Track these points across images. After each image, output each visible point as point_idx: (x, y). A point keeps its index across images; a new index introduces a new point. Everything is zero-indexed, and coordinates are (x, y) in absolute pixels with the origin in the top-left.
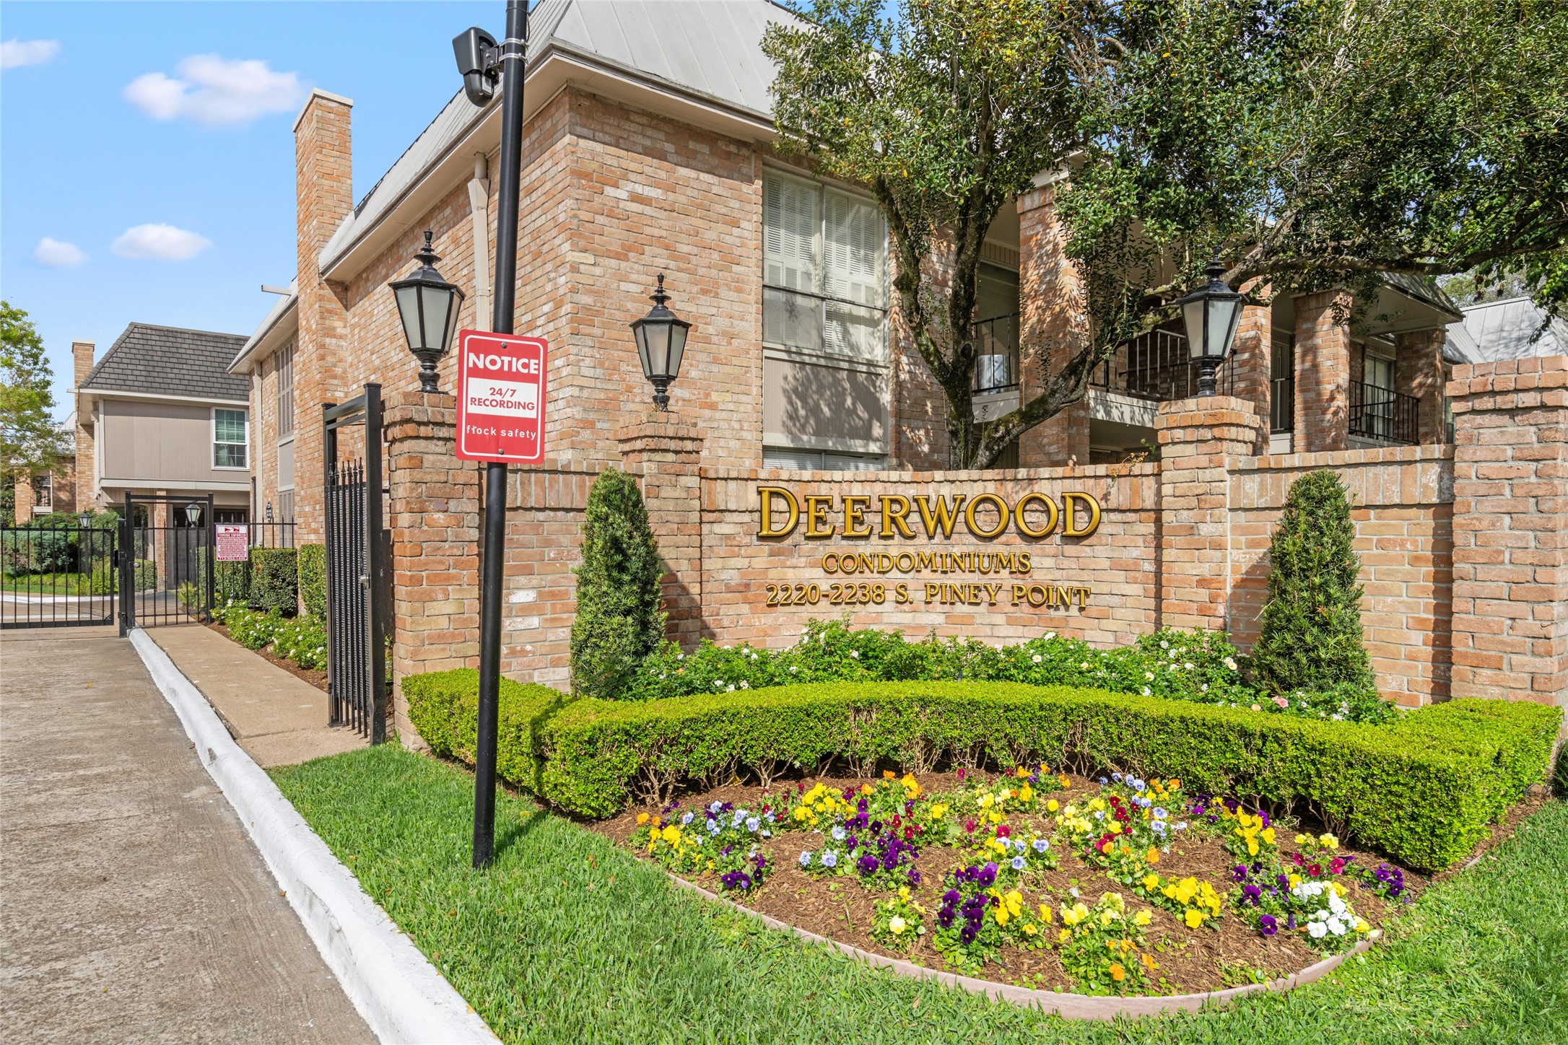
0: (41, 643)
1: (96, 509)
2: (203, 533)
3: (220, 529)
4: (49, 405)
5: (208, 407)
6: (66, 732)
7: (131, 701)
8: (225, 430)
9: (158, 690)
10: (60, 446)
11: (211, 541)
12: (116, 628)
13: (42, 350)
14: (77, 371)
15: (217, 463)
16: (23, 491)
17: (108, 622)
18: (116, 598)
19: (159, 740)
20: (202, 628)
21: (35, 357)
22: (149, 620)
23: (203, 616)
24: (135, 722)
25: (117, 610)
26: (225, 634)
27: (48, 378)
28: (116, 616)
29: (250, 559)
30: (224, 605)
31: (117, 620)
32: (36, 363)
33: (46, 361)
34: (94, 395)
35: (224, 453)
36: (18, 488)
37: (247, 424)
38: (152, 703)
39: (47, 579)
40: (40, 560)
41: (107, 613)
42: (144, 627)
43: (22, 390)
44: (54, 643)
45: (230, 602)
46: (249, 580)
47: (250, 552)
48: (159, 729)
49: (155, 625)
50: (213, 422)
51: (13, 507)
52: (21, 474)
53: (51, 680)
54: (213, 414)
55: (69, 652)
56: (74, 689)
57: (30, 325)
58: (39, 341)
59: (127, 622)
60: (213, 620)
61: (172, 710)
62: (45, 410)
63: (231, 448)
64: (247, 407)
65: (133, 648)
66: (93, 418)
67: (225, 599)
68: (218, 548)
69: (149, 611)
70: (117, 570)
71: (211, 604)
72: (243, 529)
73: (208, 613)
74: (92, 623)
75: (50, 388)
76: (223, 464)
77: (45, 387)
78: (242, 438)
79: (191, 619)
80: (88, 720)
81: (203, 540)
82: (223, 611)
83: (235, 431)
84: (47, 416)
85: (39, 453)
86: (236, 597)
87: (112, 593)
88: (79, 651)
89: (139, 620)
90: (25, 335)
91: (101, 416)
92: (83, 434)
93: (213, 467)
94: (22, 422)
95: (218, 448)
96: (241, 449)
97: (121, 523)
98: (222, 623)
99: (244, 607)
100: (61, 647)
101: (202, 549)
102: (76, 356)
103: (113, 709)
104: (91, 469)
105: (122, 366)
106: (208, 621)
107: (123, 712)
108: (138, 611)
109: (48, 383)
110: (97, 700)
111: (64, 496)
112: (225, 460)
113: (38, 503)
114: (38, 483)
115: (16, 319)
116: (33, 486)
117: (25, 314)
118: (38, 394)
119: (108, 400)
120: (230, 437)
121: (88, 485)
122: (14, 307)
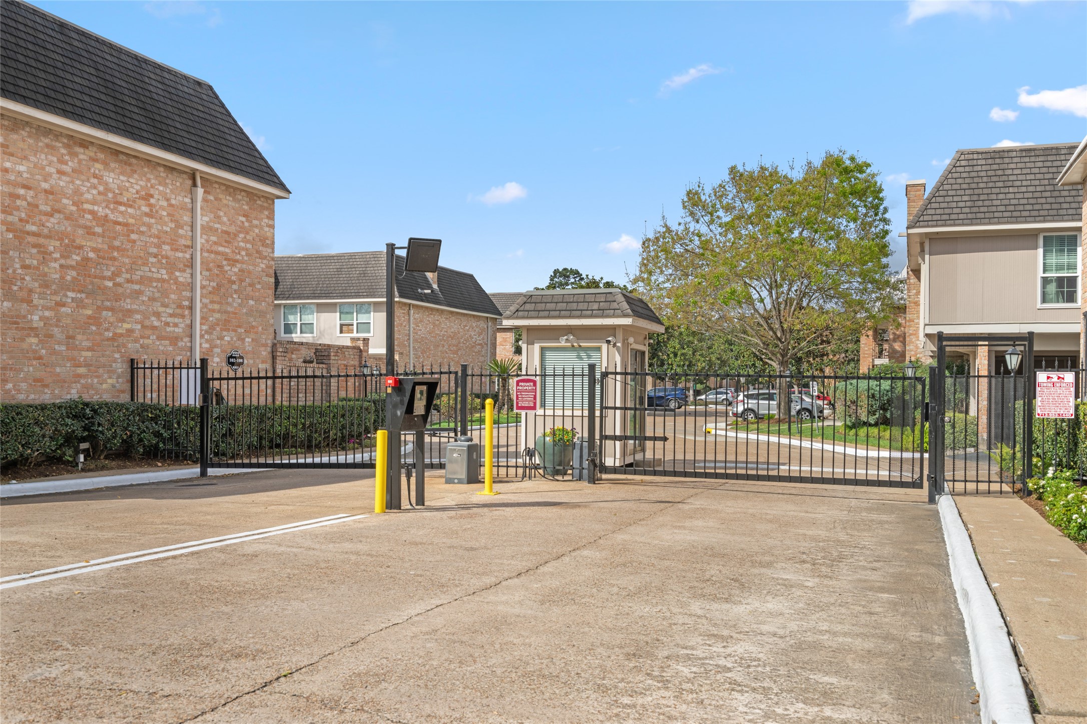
0: (854, 502)
1: (923, 360)
2: (1021, 382)
3: (1041, 377)
4: (887, 255)
5: (1035, 233)
6: (835, 634)
7: (917, 597)
8: (1053, 260)
9: (951, 586)
10: (897, 295)
11: (1030, 394)
12: (925, 492)
13: (882, 200)
14: (909, 214)
15: (1044, 300)
16: (867, 344)
17: (916, 484)
18: (926, 455)
19: (935, 675)
20: (1018, 503)
21: (877, 207)
22: (960, 486)
23: (1019, 486)
24: (913, 635)
25: (926, 472)
26: (1043, 514)
27: (887, 227)
28: (925, 478)
29: (1077, 416)
30: (1044, 474)
31: (926, 484)
32: (876, 215)
33: (886, 210)
34: (920, 234)
35: (1052, 288)
36: (863, 339)
37: (1079, 249)
38: (941, 606)
39: (874, 431)
40: (871, 413)
41: (916, 476)
42: (953, 493)
43: (865, 243)
44: (865, 505)
45: (1050, 472)
46: (1076, 444)
47: (1077, 407)
48: (939, 654)
49: (965, 493)
50: (1040, 251)
51: (858, 360)
52: (864, 326)
53: (846, 551)
54: (1041, 242)
55: (874, 516)
56: (864, 568)
57: (873, 176)
58: (880, 190)
59: (936, 488)
60: (1030, 493)
61: (962, 621)
62: (884, 260)
63: (1060, 280)
64: (1079, 229)
65: (939, 520)
66: (920, 260)
67: (1046, 466)
68: (1038, 402)
69: (960, 475)
70: (927, 425)
71: (1029, 472)
72: (1069, 377)
73: (1025, 484)
74: (902, 484)
75: (888, 238)
76: (1051, 301)
77: (883, 237)
78: (1072, 267)
79: (1006, 488)
80: (864, 619)
81: (1020, 392)
82: (1042, 483)
83: (1065, 259)
84: (886, 266)
85: (878, 304)
86: (1060, 464)
87: (922, 451)
88: (884, 517)
89: (947, 486)
90: (869, 187)
91: (927, 257)
92: (913, 280)
93: (1039, 305)
94: (865, 276)
95: (1046, 281)
96: (1072, 281)
97: (932, 369)
98: (1040, 498)
99: (1067, 480)
100: (869, 510)
101: (1019, 404)
102: (909, 199)
103: (894, 605)
104: (918, 317)
105: (948, 199)
106: (1024, 493)
107: (904, 614)
108: (948, 475)
109: (886, 232)
110: (882, 590)
111: (897, 346)
112: (1053, 296)
113: (880, 356)
114: (879, 335)
115: (861, 171)
116: (875, 339)
117: (868, 165)
118: (877, 245)
119: (933, 238)
120: (1060, 268)
121: (916, 334)
122: (860, 160)
